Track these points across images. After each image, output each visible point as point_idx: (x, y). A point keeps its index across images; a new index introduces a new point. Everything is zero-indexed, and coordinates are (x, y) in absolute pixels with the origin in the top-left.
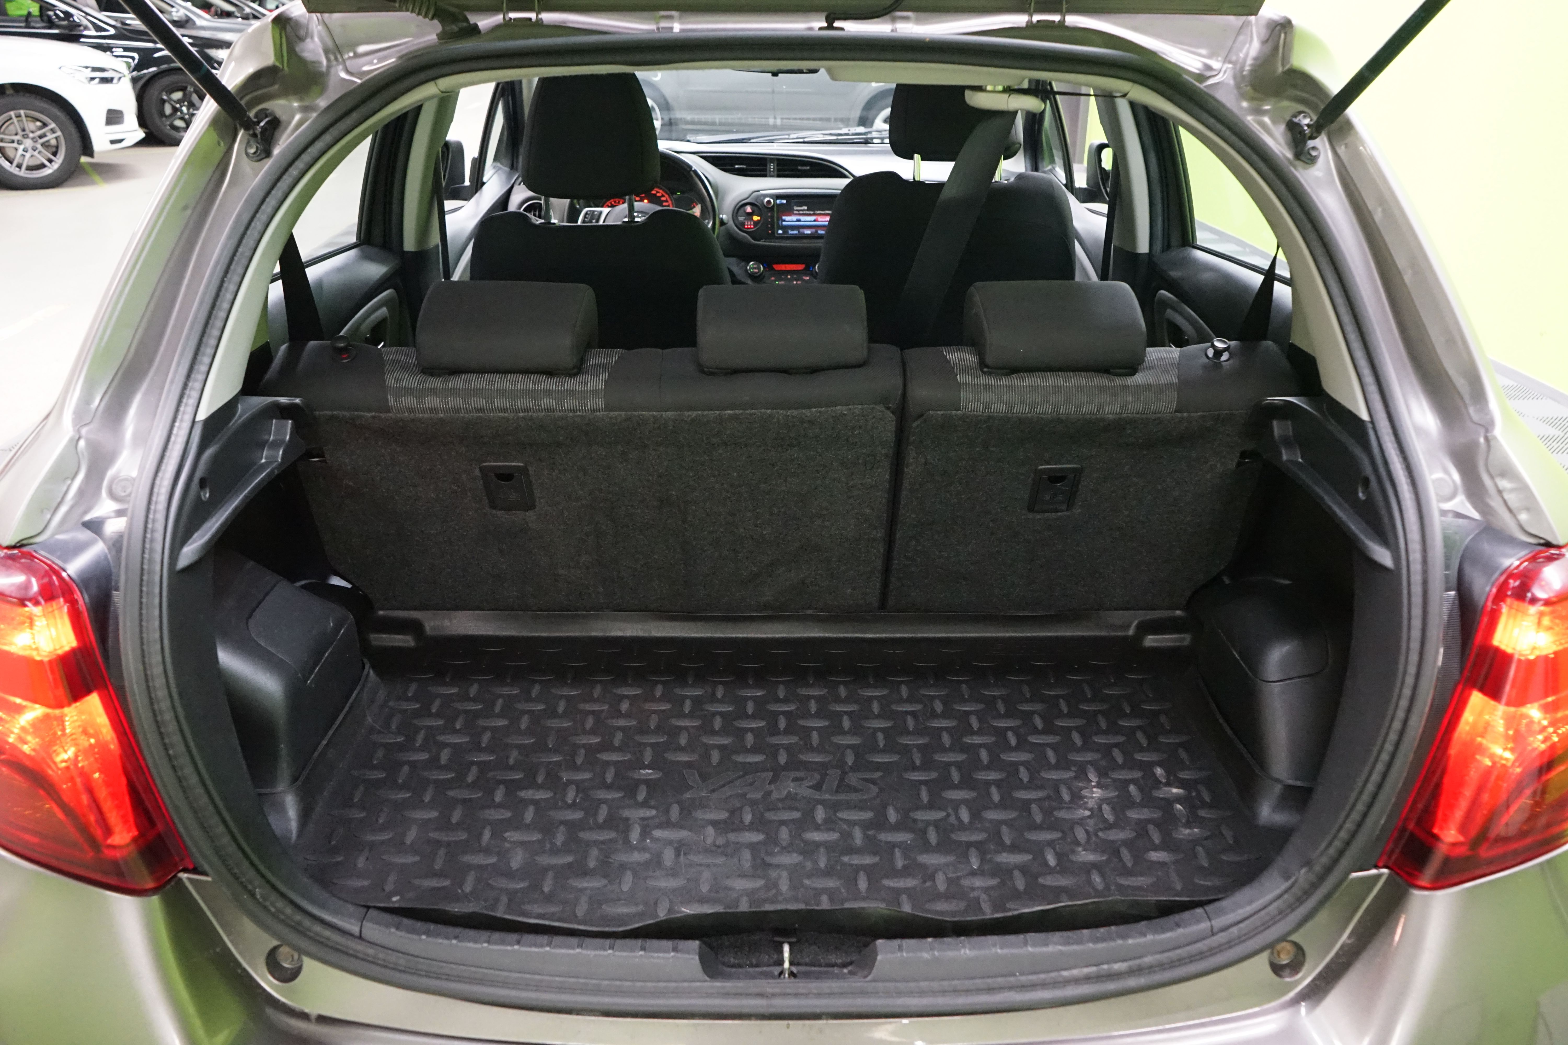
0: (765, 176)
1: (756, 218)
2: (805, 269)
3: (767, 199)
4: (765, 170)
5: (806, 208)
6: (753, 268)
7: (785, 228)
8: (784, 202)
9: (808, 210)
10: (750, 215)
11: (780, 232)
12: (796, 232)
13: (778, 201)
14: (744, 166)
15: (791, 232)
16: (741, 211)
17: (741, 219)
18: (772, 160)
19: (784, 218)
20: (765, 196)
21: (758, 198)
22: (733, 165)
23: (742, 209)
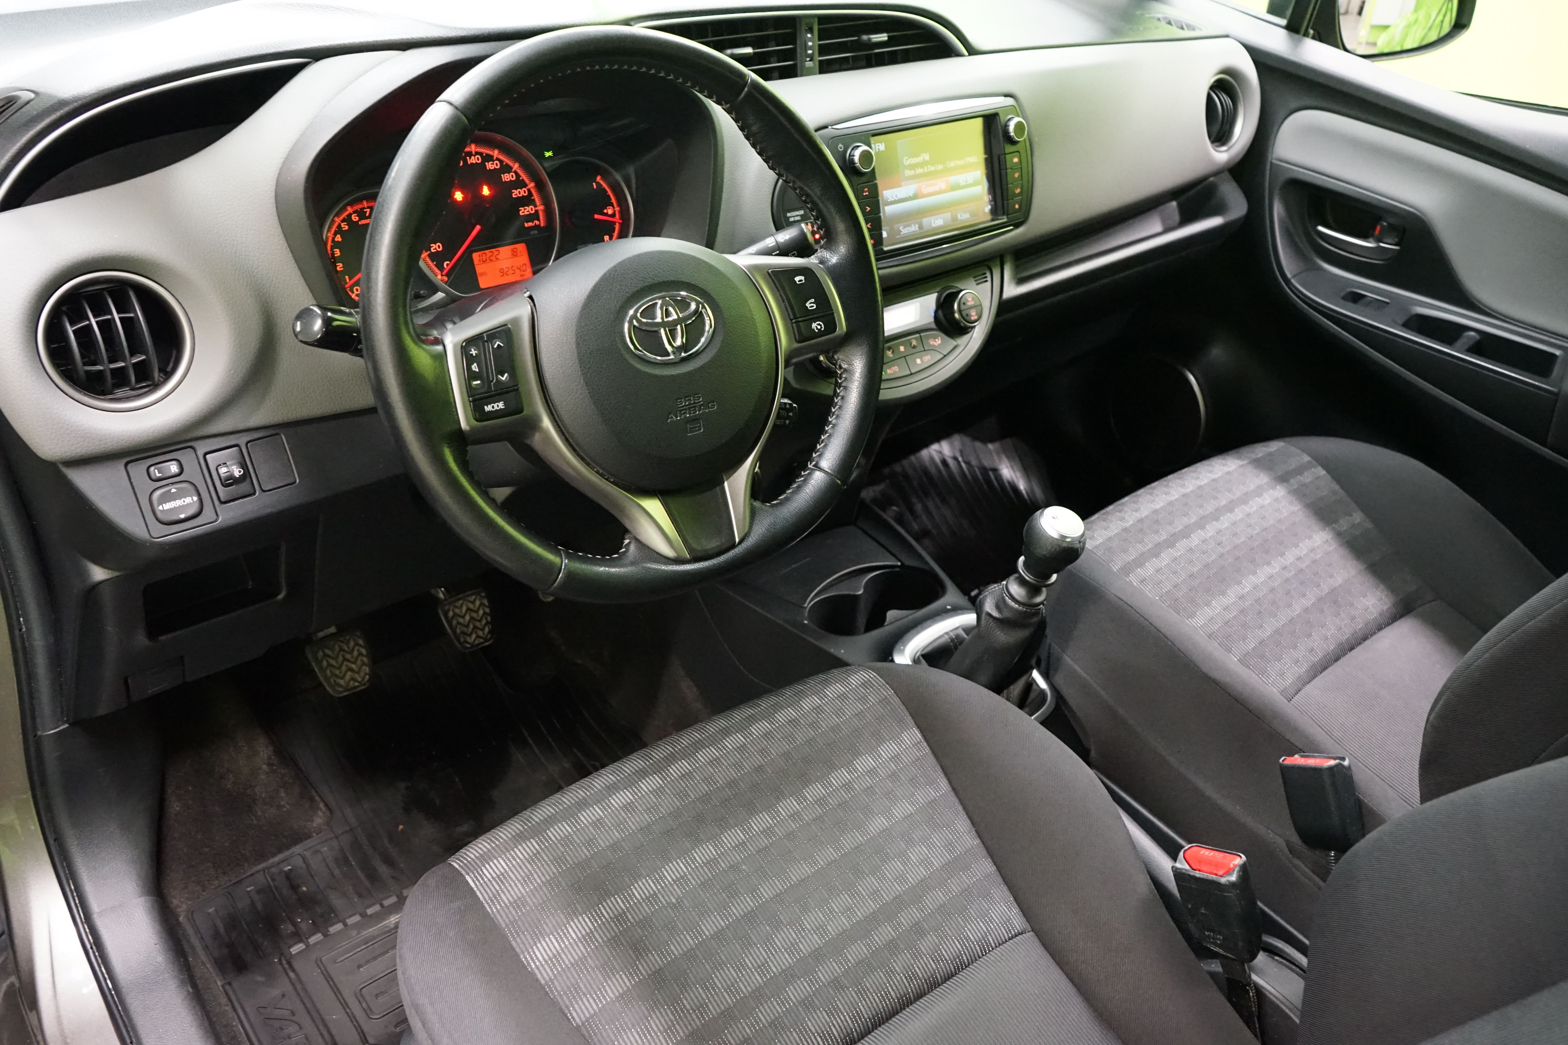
3: (860, 148)
4: (792, 54)
5: (927, 157)
7: (891, 222)
8: (881, 147)
11: (884, 234)
14: (750, 50)
15: (904, 230)
19: (889, 193)
21: (831, 143)
22: (724, 47)
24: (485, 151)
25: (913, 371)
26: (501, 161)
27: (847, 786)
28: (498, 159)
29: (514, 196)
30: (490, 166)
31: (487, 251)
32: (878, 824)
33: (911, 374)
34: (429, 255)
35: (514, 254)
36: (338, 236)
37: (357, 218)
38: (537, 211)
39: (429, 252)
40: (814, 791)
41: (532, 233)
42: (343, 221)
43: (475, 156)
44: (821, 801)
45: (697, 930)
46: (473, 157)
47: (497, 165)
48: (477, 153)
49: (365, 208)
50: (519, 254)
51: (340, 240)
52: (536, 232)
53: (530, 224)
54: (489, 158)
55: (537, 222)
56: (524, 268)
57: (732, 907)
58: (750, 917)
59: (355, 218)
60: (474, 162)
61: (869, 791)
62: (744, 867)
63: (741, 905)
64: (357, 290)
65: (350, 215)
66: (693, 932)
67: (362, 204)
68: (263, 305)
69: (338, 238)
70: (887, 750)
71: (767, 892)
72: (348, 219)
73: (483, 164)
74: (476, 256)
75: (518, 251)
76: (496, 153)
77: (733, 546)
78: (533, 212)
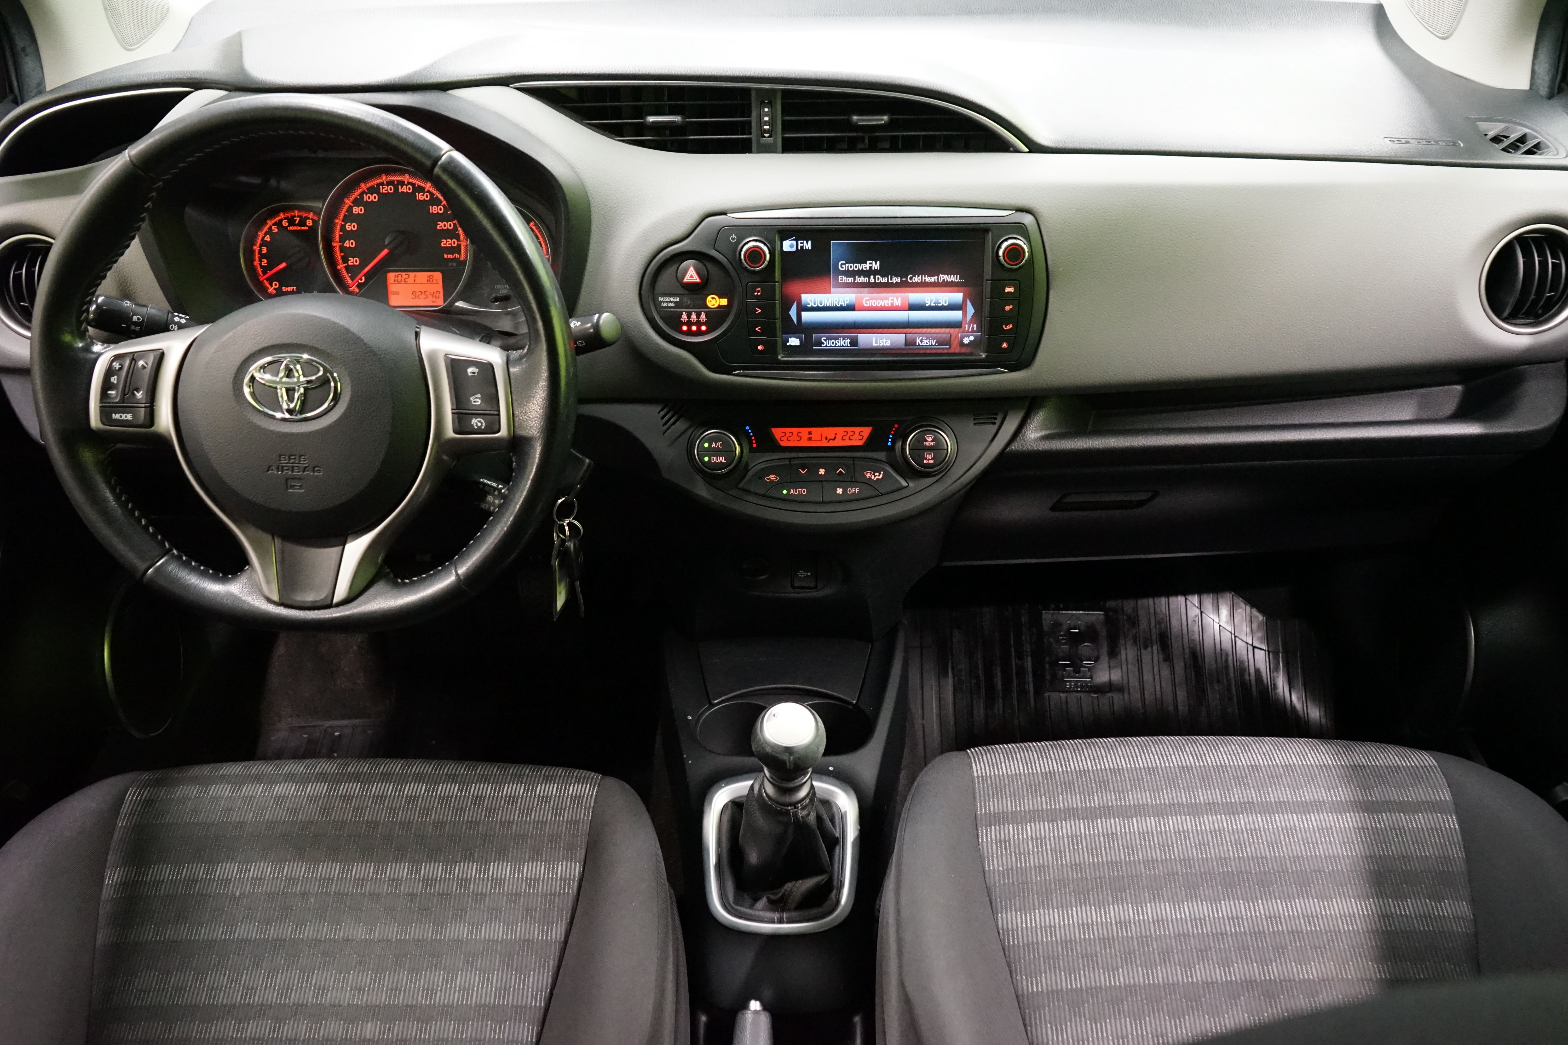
0: (744, 147)
1: (714, 302)
2: (873, 443)
3: (751, 243)
4: (745, 128)
5: (876, 266)
6: (711, 452)
7: (808, 331)
8: (807, 245)
9: (882, 272)
10: (697, 291)
11: (794, 341)
12: (843, 342)
13: (788, 245)
14: (677, 119)
15: (828, 343)
16: (667, 275)
17: (668, 302)
18: (767, 98)
19: (808, 299)
20: (746, 230)
21: (721, 232)
22: (641, 113)
23: (670, 271)
24: (418, 183)
25: (825, 500)
26: (432, 194)
27: (465, 882)
28: (428, 191)
29: (438, 228)
30: (420, 197)
31: (403, 274)
32: (460, 930)
33: (822, 502)
34: (345, 267)
35: (430, 280)
36: (268, 236)
37: (287, 224)
38: (459, 245)
39: (346, 264)
40: (430, 869)
41: (450, 264)
42: (274, 224)
43: (407, 185)
44: (429, 881)
45: (232, 929)
46: (405, 186)
47: (427, 197)
48: (409, 183)
49: (295, 216)
50: (435, 282)
51: (269, 239)
52: (454, 264)
53: (450, 256)
54: (421, 190)
55: (458, 256)
56: (437, 295)
57: (273, 928)
58: (278, 944)
59: (285, 223)
60: (405, 191)
61: (479, 897)
62: (312, 900)
63: (281, 930)
64: (276, 285)
65: (281, 220)
66: (227, 928)
67: (294, 212)
68: (121, 284)
69: (268, 238)
70: (534, 869)
71: (308, 932)
72: (279, 224)
73: (413, 194)
74: (391, 276)
75: (434, 278)
76: (428, 186)
77: (329, 606)
78: (455, 245)
